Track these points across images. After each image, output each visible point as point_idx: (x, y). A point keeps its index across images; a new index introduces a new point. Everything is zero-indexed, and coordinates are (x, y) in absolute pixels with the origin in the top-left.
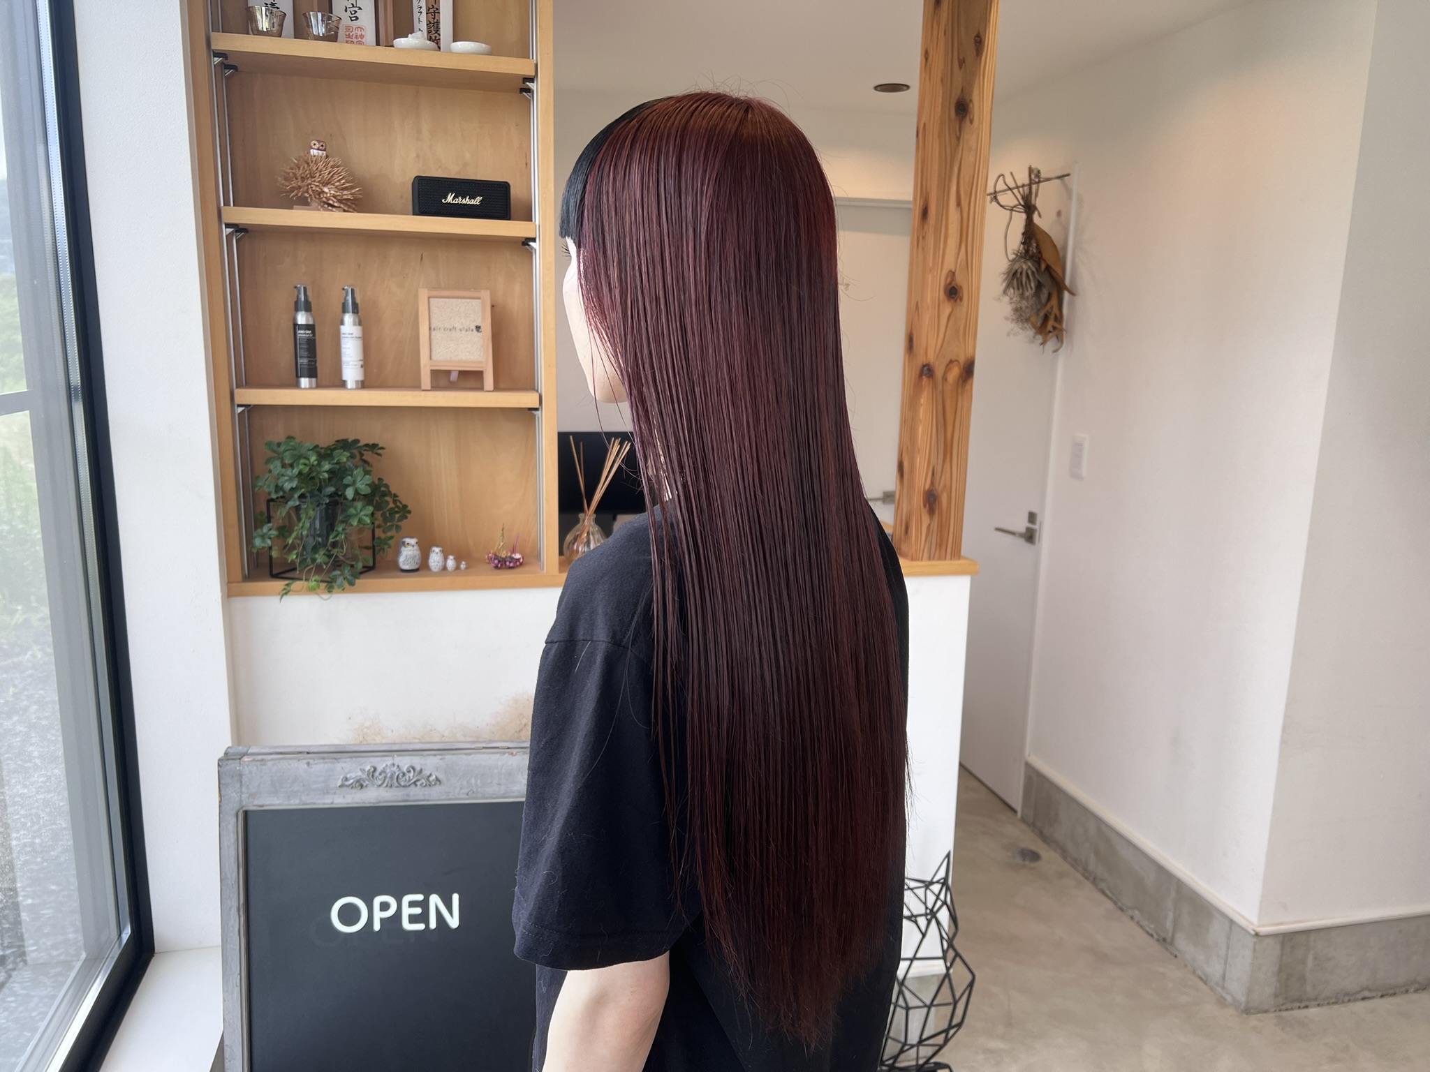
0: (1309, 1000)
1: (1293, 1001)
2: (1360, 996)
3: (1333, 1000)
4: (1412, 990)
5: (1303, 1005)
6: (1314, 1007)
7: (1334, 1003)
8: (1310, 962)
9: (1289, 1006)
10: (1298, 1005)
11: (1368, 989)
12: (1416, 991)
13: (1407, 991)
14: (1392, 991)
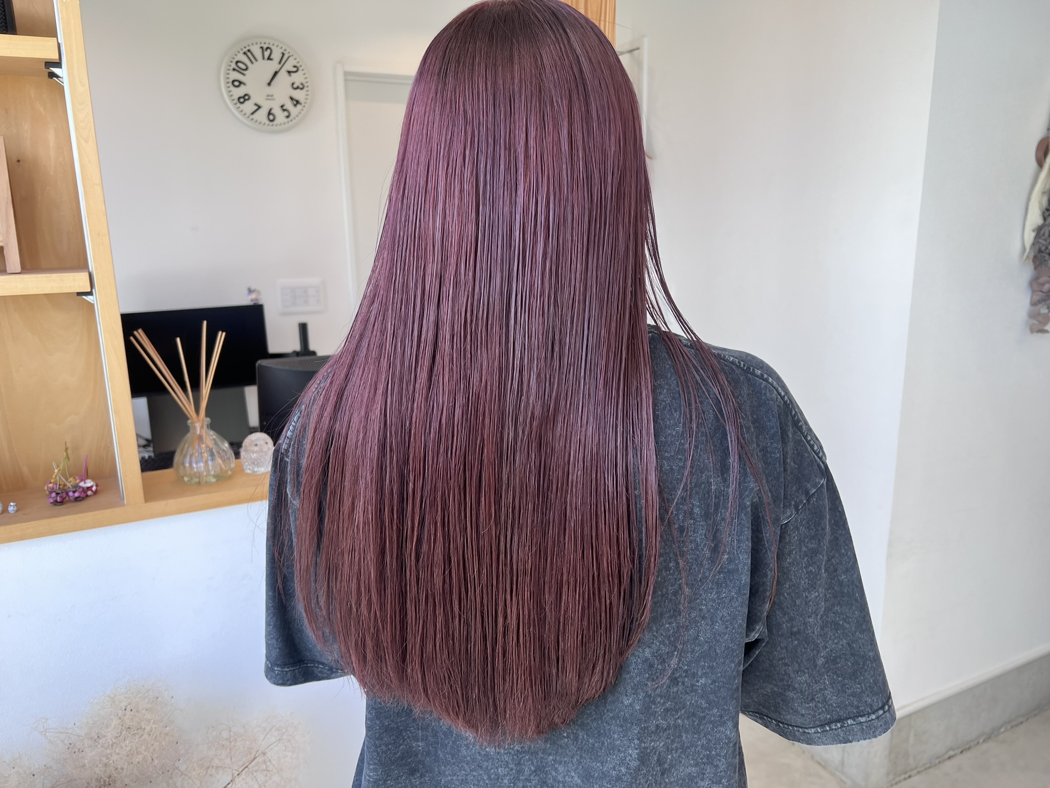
0: (912, 770)
1: (900, 775)
2: (947, 756)
3: (928, 766)
4: (981, 741)
5: (907, 776)
6: (915, 775)
7: (930, 768)
8: (912, 739)
9: (898, 779)
10: (903, 777)
11: (952, 749)
12: (984, 741)
13: (978, 743)
14: (967, 746)
